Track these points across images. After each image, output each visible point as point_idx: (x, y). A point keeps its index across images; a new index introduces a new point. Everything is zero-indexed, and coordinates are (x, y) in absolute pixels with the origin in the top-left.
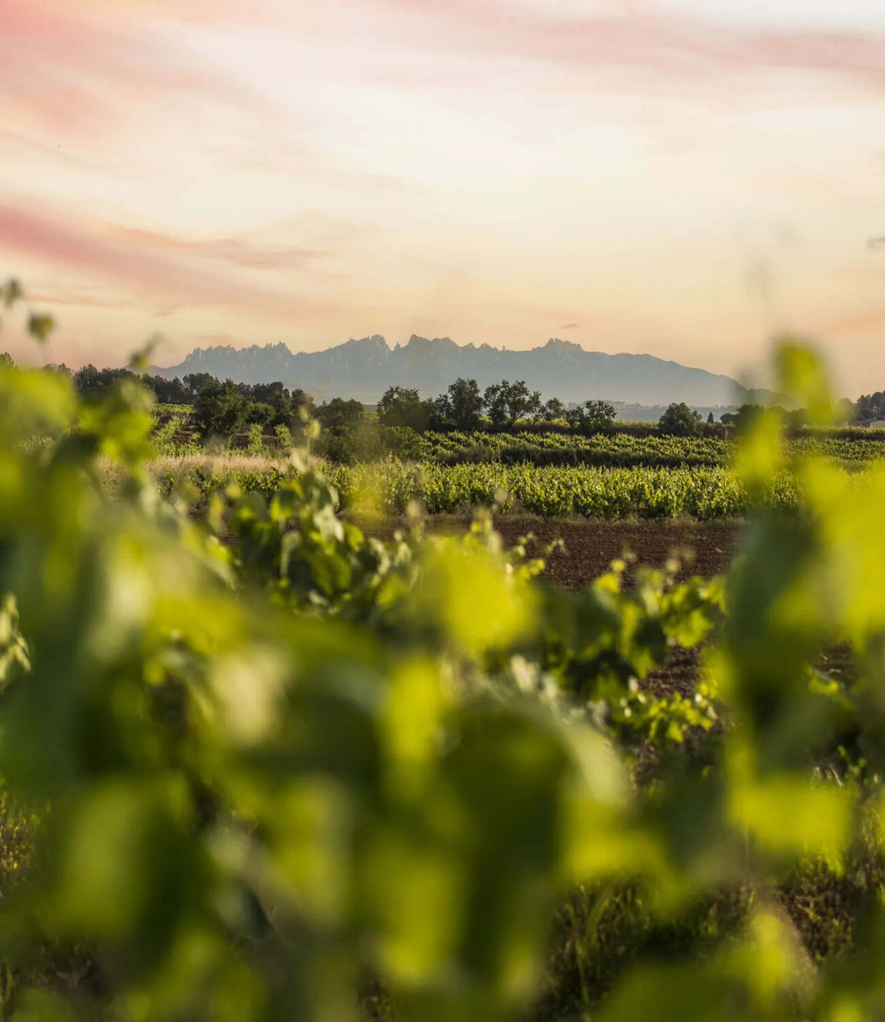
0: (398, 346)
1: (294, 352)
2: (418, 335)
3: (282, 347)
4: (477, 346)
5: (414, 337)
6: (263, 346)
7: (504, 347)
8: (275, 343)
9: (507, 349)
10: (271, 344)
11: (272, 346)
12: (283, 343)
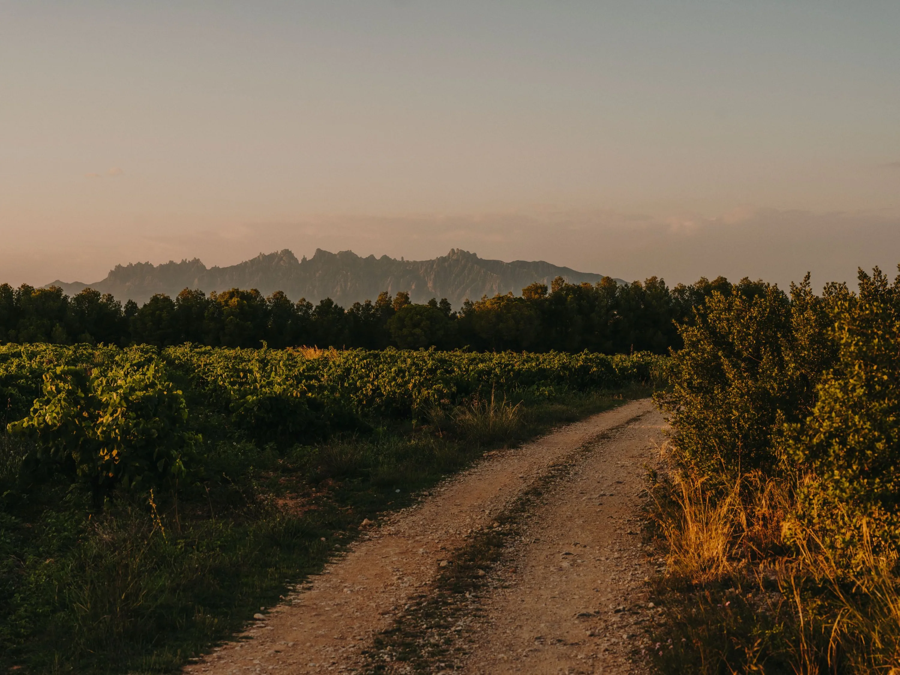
0: (304, 259)
1: (208, 267)
2: (323, 249)
3: (196, 262)
4: (378, 257)
5: (319, 250)
6: (179, 262)
7: (402, 258)
8: (190, 259)
9: (405, 260)
10: (186, 260)
11: (187, 262)
12: (197, 258)
